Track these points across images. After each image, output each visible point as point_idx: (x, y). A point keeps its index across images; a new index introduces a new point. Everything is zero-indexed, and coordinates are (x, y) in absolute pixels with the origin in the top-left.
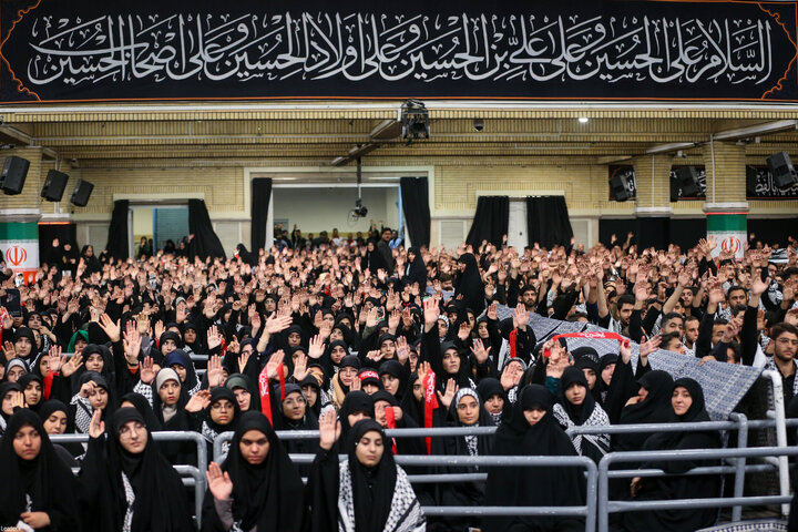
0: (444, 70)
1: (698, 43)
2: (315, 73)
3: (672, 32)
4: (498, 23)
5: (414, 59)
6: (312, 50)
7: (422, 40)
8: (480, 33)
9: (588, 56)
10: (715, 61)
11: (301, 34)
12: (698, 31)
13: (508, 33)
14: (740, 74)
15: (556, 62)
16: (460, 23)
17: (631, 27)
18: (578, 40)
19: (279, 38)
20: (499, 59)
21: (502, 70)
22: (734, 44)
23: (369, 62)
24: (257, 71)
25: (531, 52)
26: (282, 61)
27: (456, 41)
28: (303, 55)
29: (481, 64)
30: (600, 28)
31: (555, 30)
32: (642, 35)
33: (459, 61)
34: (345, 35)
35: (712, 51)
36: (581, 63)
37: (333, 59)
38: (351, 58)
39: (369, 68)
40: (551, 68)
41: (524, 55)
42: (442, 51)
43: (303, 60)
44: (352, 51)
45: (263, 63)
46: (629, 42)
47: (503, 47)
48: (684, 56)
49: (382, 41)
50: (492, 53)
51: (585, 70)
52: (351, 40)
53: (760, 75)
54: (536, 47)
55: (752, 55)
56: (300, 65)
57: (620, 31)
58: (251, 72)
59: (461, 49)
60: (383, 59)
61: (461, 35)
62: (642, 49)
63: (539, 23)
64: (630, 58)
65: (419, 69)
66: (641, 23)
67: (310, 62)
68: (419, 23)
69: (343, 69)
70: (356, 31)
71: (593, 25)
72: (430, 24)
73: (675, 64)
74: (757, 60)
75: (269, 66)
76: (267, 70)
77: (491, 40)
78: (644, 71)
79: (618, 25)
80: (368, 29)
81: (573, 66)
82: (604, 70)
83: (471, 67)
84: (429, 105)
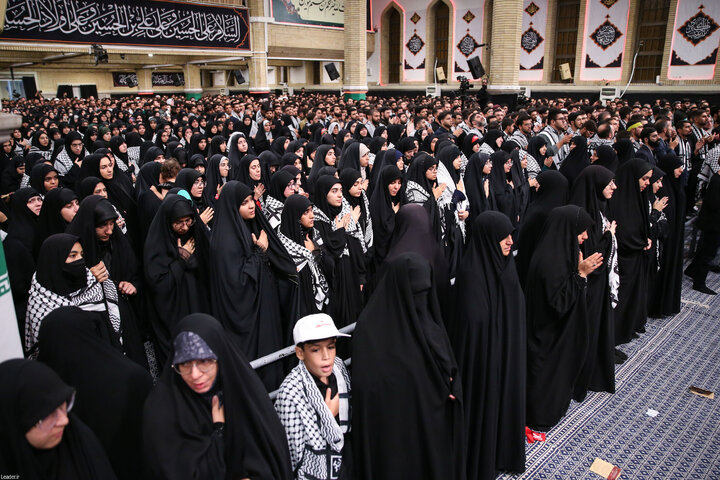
0: (109, 31)
1: (212, 24)
2: (46, 28)
3: (202, 18)
4: (131, 9)
5: (94, 25)
6: (43, 16)
7: (97, 16)
8: (123, 14)
9: (171, 28)
10: (219, 32)
11: (35, 7)
12: (212, 19)
13: (136, 15)
14: (229, 38)
15: (158, 29)
16: (114, 8)
17: (187, 16)
18: (166, 20)
19: (23, 8)
20: (133, 27)
21: (135, 32)
22: (226, 25)
23: (73, 24)
24: (13, 25)
25: (146, 24)
26: (27, 21)
27: (113, 17)
28: (38, 18)
29: (126, 29)
30: (174, 15)
31: (156, 14)
32: (191, 19)
33: (115, 26)
34: (59, 10)
35: (218, 28)
36: (168, 30)
37: (54, 22)
38: (63, 22)
39: (73, 27)
40: (156, 32)
41: (144, 25)
42: (107, 21)
43: (38, 21)
44: (63, 18)
45: (16, 21)
46: (186, 22)
47: (134, 21)
48: (207, 29)
49: (78, 14)
50: (130, 24)
51: (170, 34)
52: (62, 12)
53: (236, 39)
54: (149, 22)
55: (232, 30)
56: (37, 24)
57: (183, 18)
58: (10, 25)
59: (116, 21)
60: (80, 24)
61: (115, 14)
62: (191, 26)
63: (149, 12)
64: (187, 29)
65: (97, 29)
66: (190, 14)
67: (42, 23)
68: (94, 6)
69: (60, 27)
70: (64, 7)
71: (171, 13)
72: (100, 8)
73: (205, 33)
74: (234, 33)
75: (19, 22)
76: (19, 25)
77: (129, 18)
78: (193, 35)
79: (181, 14)
80: (70, 8)
81: (164, 32)
82: (177, 34)
83: (121, 30)
84: (104, 47)
